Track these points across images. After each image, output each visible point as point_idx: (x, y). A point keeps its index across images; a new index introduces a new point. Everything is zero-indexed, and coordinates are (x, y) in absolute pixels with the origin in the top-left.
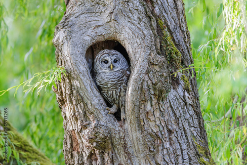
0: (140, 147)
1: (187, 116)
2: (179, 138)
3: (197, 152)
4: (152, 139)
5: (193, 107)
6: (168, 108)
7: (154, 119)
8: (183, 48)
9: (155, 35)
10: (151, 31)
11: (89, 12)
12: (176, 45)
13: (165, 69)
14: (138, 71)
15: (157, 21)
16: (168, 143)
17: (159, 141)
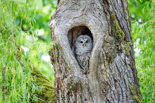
0: (97, 90)
1: (126, 71)
2: (121, 85)
3: (131, 93)
4: (105, 85)
5: (130, 66)
6: (115, 67)
7: (106, 74)
8: (126, 30)
9: (108, 24)
10: (106, 22)
11: (71, 9)
12: (121, 29)
13: (113, 45)
14: (97, 46)
15: (110, 15)
16: (114, 88)
17: (108, 86)
